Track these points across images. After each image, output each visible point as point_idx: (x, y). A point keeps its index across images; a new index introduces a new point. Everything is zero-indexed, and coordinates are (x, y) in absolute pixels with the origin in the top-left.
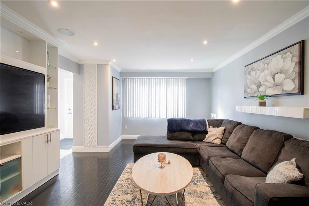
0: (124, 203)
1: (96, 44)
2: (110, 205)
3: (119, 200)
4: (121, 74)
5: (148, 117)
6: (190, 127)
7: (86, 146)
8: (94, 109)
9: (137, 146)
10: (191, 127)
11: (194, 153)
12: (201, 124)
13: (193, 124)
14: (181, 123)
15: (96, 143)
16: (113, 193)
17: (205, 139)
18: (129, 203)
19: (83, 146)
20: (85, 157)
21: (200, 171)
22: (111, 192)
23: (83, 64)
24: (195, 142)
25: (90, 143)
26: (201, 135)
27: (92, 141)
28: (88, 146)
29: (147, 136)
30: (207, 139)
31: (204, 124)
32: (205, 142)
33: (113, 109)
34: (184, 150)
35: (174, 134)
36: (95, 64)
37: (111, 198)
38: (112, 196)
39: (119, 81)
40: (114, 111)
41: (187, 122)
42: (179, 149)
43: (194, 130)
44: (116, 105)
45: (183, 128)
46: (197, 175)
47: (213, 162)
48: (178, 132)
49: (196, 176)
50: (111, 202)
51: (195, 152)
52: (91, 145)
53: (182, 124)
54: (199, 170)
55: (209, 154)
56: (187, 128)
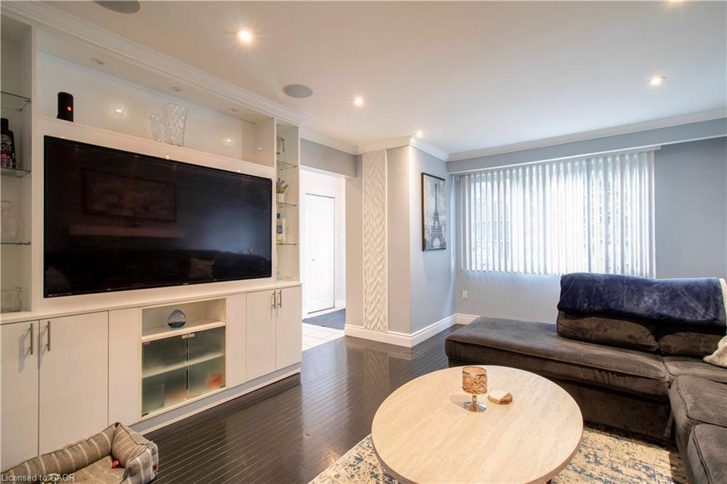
0: (376, 476)
1: (359, 101)
2: (347, 467)
3: (370, 464)
4: (449, 164)
5: (522, 270)
6: (642, 305)
7: (368, 327)
8: (382, 247)
9: (455, 342)
10: (648, 304)
11: (644, 394)
12: (697, 297)
13: (656, 296)
14: (607, 290)
15: (386, 324)
16: (368, 441)
17: (710, 354)
18: (387, 479)
19: (362, 325)
20: (366, 349)
21: (672, 465)
22: (364, 440)
23: (361, 155)
24: (666, 358)
25: (376, 321)
26: (693, 335)
27: (379, 319)
28: (372, 327)
29: (499, 319)
30: (720, 355)
31: (708, 299)
32: (713, 365)
33: (424, 249)
34: (603, 377)
35: (580, 321)
36: (383, 150)
37: (357, 452)
38: (360, 449)
39: (441, 182)
40: (426, 253)
41: (632, 287)
42: (584, 370)
43: (661, 316)
44: (433, 239)
45: (612, 305)
46: (650, 476)
47: (702, 444)
48: (593, 318)
49: (644, 476)
50: (352, 461)
51: (649, 391)
52: (376, 325)
53: (609, 292)
54: (668, 460)
55: (696, 407)
56: (629, 306)
